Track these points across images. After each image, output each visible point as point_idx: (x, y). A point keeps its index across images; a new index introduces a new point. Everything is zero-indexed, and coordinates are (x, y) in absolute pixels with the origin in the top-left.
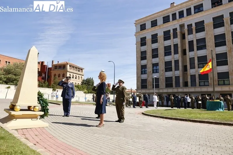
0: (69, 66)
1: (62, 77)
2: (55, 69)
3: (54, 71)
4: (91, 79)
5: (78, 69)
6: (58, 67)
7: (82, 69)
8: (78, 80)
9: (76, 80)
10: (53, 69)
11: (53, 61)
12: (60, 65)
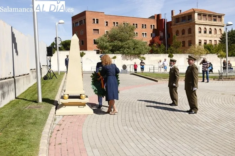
0: (198, 15)
1: (188, 33)
2: (177, 23)
3: (176, 26)
5: (213, 18)
6: (181, 20)
7: (220, 17)
8: (215, 35)
9: (210, 35)
10: (173, 23)
11: (172, 11)
12: (183, 16)
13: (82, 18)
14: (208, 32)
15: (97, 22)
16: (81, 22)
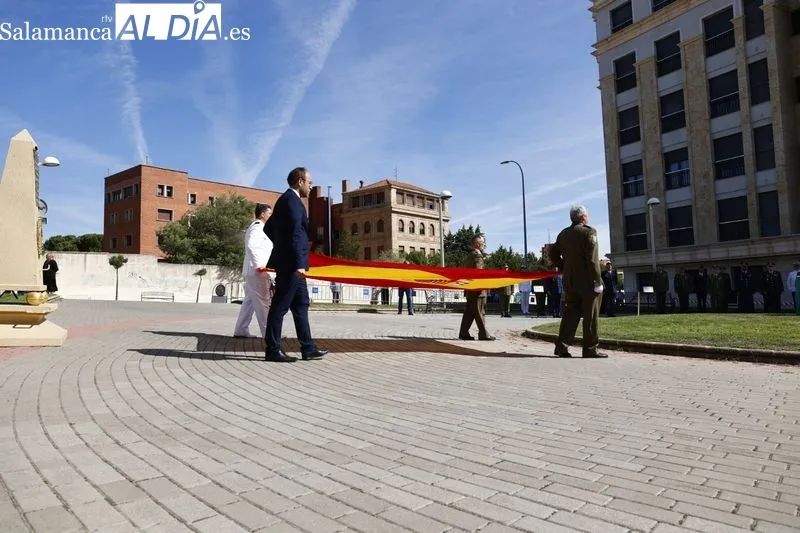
0: (397, 193)
1: (376, 230)
2: (354, 207)
3: (350, 214)
4: (474, 230)
5: (427, 202)
6: (362, 201)
8: (432, 239)
9: (421, 237)
10: (345, 208)
11: (344, 183)
12: (367, 194)
13: (131, 182)
14: (417, 231)
15: (170, 194)
16: (127, 191)
